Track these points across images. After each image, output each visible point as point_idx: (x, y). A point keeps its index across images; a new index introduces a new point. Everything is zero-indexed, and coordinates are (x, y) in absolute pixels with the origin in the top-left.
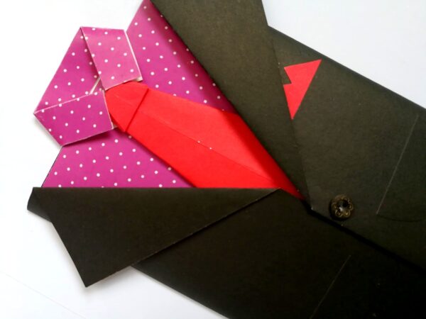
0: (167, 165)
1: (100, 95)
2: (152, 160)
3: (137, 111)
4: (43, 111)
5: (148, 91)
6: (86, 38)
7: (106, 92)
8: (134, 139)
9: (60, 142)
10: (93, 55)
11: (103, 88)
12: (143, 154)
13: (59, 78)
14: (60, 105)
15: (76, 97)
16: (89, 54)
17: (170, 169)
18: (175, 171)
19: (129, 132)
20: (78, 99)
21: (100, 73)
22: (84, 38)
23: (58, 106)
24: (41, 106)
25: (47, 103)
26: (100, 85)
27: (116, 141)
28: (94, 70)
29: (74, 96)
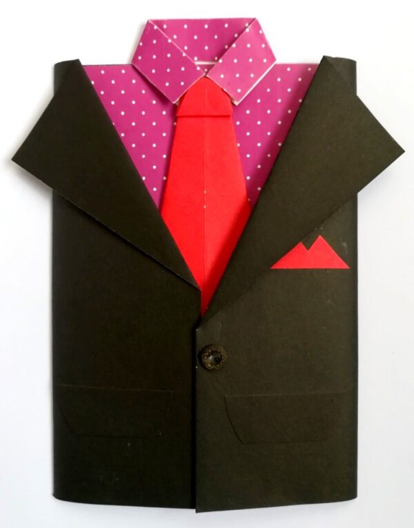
0: (167, 174)
1: (199, 73)
2: (165, 156)
3: (203, 116)
4: (156, 27)
5: (228, 116)
6: (247, 30)
7: (205, 77)
8: (174, 129)
9: (135, 59)
10: (234, 45)
11: (207, 73)
12: (165, 145)
13: (196, 24)
14: (170, 41)
15: (186, 51)
16: (234, 40)
17: (165, 178)
18: (165, 184)
19: (179, 120)
20: (184, 55)
21: (220, 61)
22: (246, 28)
23: (167, 40)
24: (159, 23)
25: (165, 27)
26: (209, 67)
27: (164, 113)
28: (221, 53)
29: (186, 48)
